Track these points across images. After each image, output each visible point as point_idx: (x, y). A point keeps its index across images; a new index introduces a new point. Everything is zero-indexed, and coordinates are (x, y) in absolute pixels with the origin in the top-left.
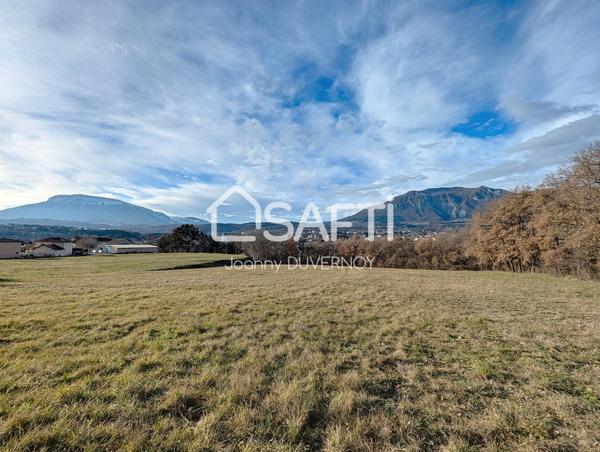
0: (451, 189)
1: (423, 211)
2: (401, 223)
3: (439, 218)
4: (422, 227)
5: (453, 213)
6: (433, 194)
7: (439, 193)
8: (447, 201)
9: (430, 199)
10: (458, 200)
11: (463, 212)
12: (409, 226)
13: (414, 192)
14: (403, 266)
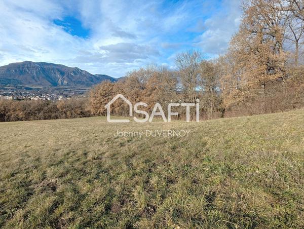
0: (58, 65)
1: (38, 77)
2: (19, 85)
3: (50, 84)
4: (38, 89)
5: (60, 82)
6: (45, 67)
7: (49, 66)
8: (55, 73)
9: (44, 70)
10: (62, 74)
11: (65, 82)
12: (27, 89)
13: (30, 62)
14: (50, 118)
